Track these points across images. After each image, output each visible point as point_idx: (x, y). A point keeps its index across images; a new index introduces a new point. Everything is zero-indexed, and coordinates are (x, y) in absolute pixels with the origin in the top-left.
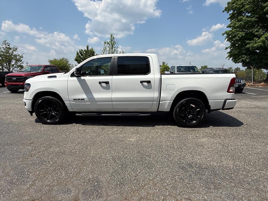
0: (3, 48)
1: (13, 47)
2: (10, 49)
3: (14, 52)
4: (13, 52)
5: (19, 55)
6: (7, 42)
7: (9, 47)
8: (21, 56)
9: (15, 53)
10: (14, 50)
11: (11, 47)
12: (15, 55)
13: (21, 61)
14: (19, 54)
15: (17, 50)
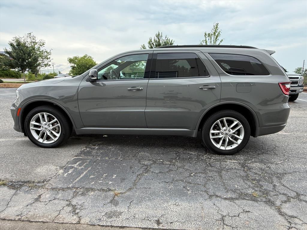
0: (27, 42)
1: (39, 42)
3: (41, 47)
8: (49, 53)
9: (42, 49)
10: (41, 45)
14: (46, 50)
15: (44, 45)
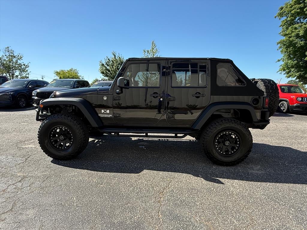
0: (6, 55)
1: (17, 55)
2: (15, 57)
3: (19, 60)
4: (17, 61)
5: (24, 65)
6: (10, 49)
7: (12, 54)
8: (27, 66)
9: (19, 62)
11: (15, 55)
12: (20, 64)
13: (27, 71)
15: (22, 58)
